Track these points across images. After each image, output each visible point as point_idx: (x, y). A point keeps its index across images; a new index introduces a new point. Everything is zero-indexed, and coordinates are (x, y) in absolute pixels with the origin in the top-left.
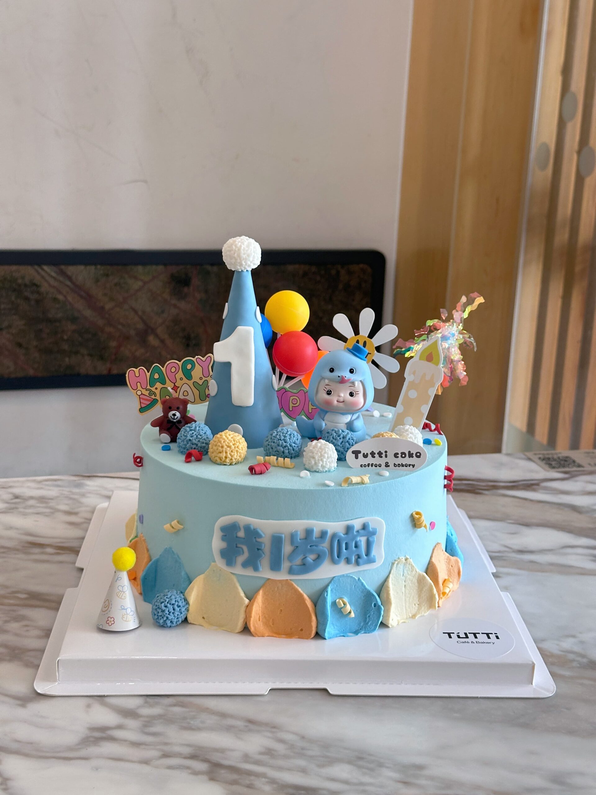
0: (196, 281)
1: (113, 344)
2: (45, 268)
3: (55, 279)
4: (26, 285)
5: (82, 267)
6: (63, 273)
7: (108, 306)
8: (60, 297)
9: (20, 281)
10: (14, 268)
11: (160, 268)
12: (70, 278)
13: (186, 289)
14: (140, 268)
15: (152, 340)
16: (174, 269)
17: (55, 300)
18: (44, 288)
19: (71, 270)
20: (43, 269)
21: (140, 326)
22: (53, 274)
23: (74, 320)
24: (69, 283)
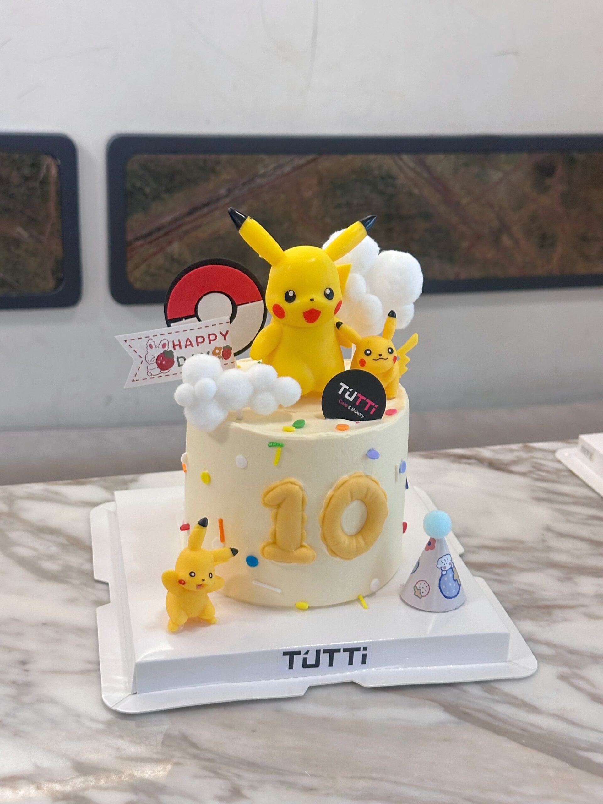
0: (560, 171)
1: (465, 244)
2: (405, 157)
3: (412, 169)
4: (382, 178)
5: (441, 156)
6: (421, 163)
7: (464, 201)
8: (416, 191)
9: (376, 172)
10: (372, 157)
11: (524, 156)
12: (428, 169)
13: (548, 181)
14: (503, 157)
15: (506, 241)
16: (538, 157)
17: (410, 194)
18: (401, 180)
19: (431, 159)
20: (402, 159)
21: (495, 224)
22: (412, 164)
23: (427, 216)
24: (425, 174)
